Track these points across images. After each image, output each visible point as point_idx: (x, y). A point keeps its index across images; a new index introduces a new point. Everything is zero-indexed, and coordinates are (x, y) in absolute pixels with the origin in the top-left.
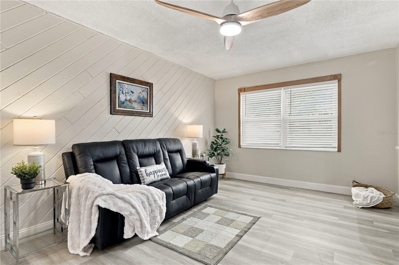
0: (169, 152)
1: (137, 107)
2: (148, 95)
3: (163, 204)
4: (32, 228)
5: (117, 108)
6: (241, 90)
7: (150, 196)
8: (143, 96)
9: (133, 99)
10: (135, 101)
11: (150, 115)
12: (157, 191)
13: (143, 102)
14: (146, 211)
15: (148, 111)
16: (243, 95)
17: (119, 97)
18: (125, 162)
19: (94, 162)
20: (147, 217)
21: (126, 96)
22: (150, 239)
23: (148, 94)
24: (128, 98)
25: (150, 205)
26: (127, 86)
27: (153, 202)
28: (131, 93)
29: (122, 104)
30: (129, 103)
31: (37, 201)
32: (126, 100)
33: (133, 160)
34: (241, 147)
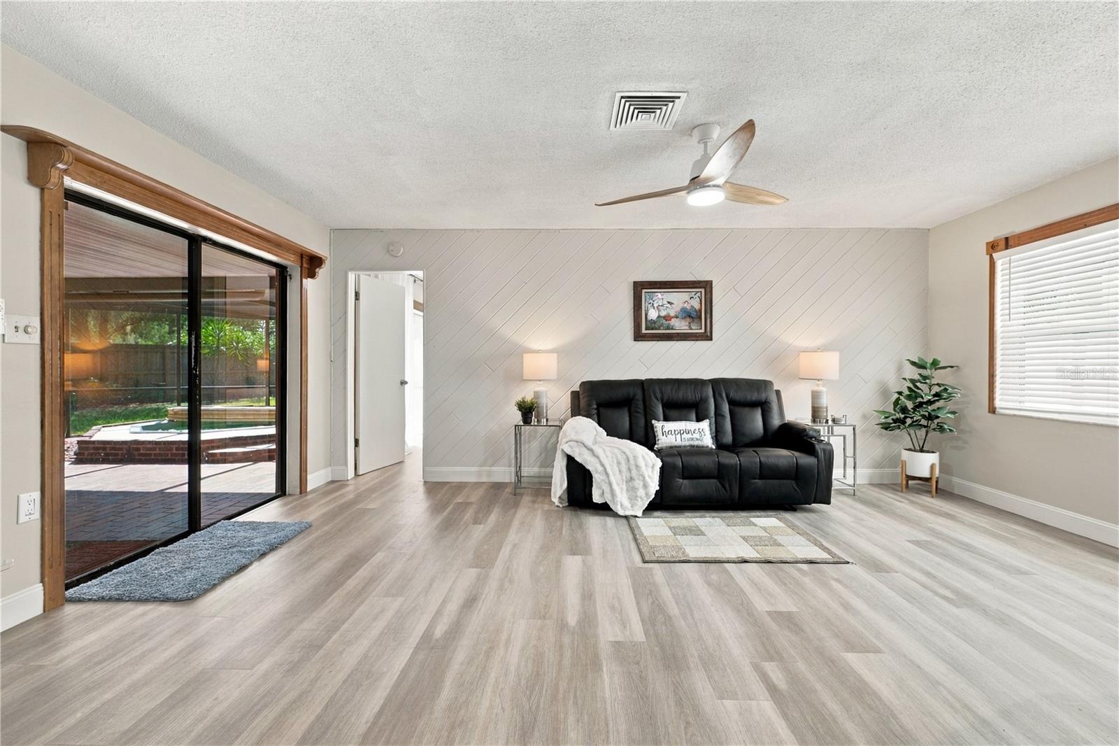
0: (732, 403)
1: (681, 326)
2: (701, 304)
3: (650, 474)
4: (543, 470)
5: (644, 331)
6: (993, 247)
7: (631, 458)
8: (692, 306)
9: (672, 314)
10: (677, 317)
11: (707, 337)
12: (647, 454)
13: (691, 315)
14: (622, 476)
15: (703, 331)
16: (1001, 259)
17: (646, 315)
18: (640, 411)
19: (597, 405)
20: (623, 484)
21: (659, 311)
22: (626, 517)
23: (701, 301)
24: (663, 313)
25: (630, 470)
26: (661, 297)
27: (633, 468)
28: (669, 305)
29: (651, 325)
30: (664, 321)
31: (547, 443)
32: (659, 317)
33: (653, 409)
34: (998, 410)
